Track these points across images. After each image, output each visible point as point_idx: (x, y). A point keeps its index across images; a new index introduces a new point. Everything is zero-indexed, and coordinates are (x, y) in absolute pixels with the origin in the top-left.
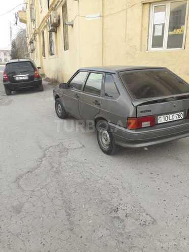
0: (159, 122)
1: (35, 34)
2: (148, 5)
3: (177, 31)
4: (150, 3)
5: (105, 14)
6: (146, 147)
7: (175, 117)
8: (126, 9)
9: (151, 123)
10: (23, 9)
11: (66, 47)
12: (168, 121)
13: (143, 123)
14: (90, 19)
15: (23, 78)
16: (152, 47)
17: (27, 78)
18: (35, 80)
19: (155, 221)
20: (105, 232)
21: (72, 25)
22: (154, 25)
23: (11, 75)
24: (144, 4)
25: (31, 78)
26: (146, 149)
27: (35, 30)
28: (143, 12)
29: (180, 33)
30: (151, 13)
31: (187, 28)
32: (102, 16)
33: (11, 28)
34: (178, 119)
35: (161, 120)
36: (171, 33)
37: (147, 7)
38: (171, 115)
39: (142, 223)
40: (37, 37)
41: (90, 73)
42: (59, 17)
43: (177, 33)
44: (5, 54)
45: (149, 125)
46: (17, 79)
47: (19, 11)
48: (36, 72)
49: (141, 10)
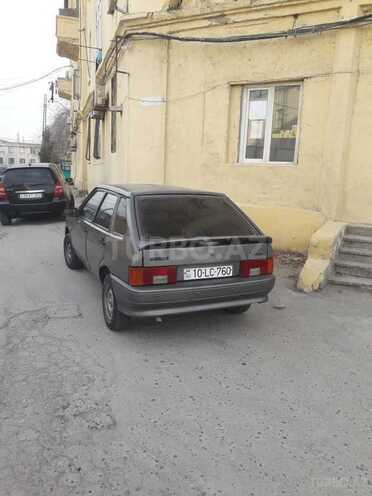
0: (185, 278)
1: (77, 121)
2: (240, 89)
3: (287, 134)
4: (243, 85)
5: (171, 98)
6: (160, 316)
7: (216, 272)
8: (204, 93)
9: (169, 279)
10: (67, 77)
11: (113, 149)
12: (203, 277)
13: (155, 278)
14: (145, 104)
15: (33, 196)
16: (246, 157)
17: (40, 196)
18: (56, 200)
19: (115, 424)
20: (33, 435)
21: (121, 112)
22: (249, 121)
23: (12, 189)
24: (232, 86)
25: (47, 196)
26: (159, 320)
27: (78, 115)
28: (230, 98)
29: (291, 136)
30: (245, 101)
31: (301, 129)
32: (166, 101)
33: (45, 106)
34: (220, 276)
35: (190, 274)
36: (276, 136)
37: (237, 91)
38: (208, 269)
39: (93, 425)
40: (81, 126)
41: (106, 194)
42: (108, 95)
43: (285, 137)
44: (33, 152)
45: (166, 282)
46: (22, 196)
47: (59, 79)
48: (58, 187)
49: (228, 95)
